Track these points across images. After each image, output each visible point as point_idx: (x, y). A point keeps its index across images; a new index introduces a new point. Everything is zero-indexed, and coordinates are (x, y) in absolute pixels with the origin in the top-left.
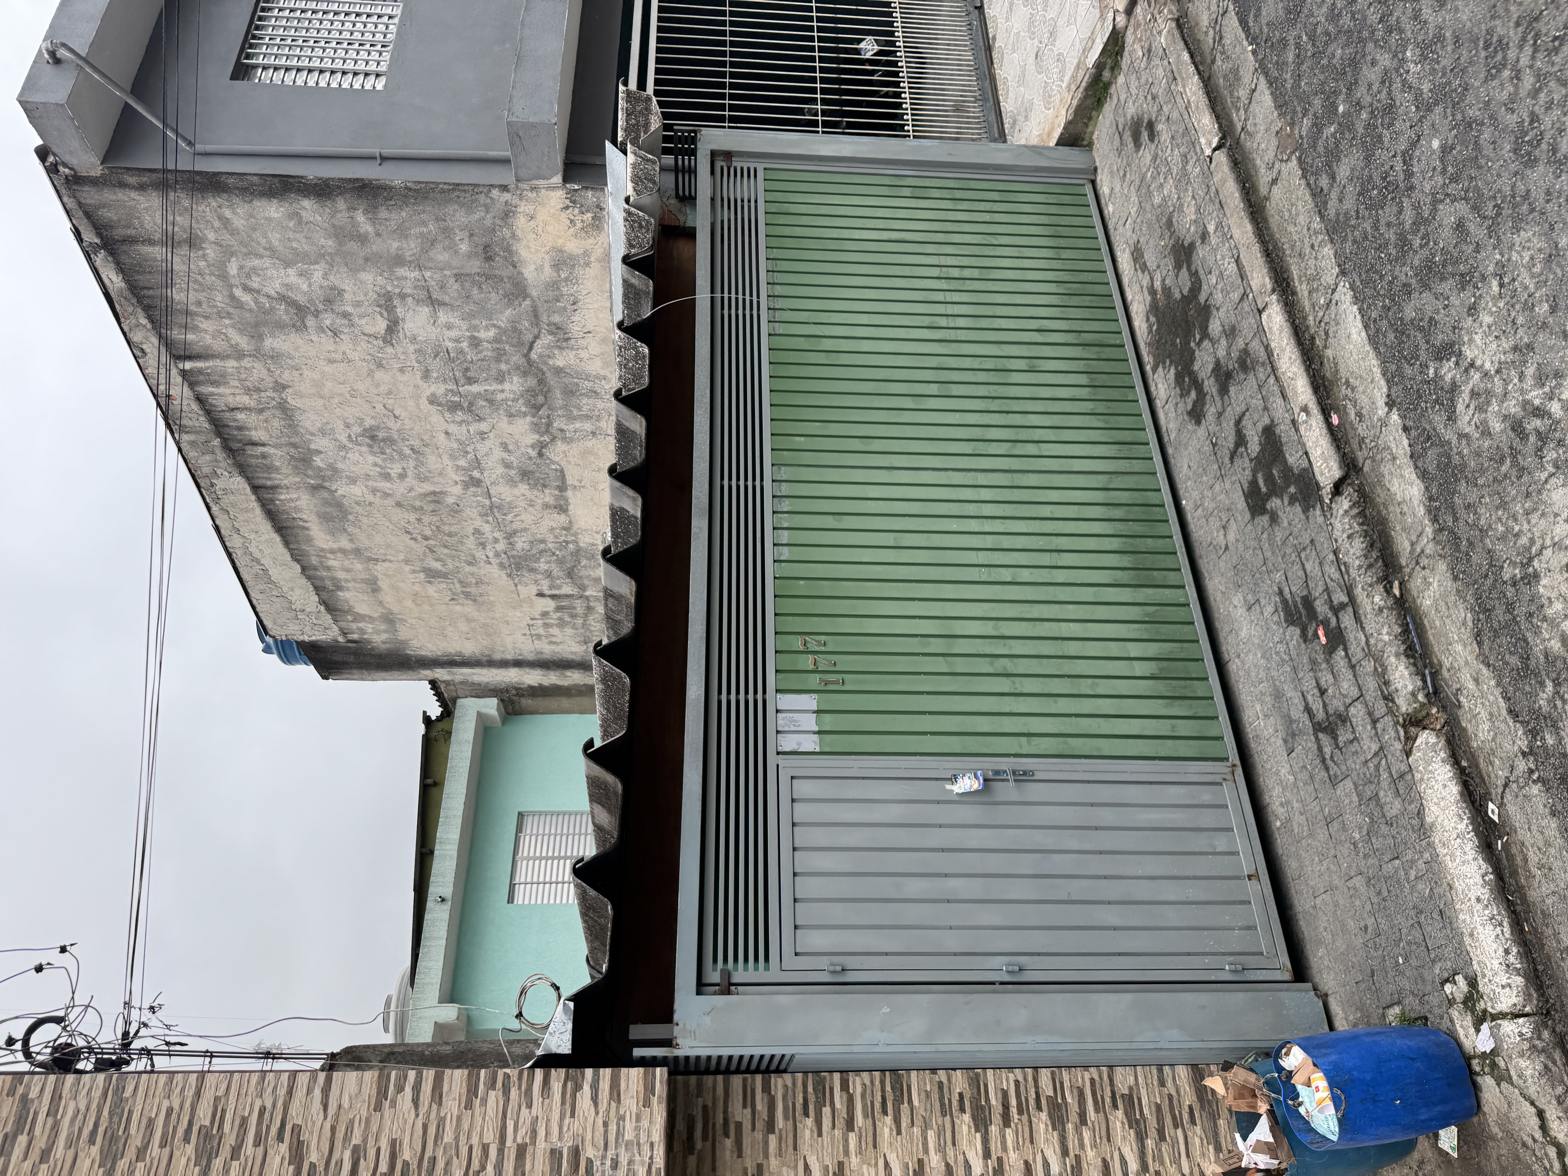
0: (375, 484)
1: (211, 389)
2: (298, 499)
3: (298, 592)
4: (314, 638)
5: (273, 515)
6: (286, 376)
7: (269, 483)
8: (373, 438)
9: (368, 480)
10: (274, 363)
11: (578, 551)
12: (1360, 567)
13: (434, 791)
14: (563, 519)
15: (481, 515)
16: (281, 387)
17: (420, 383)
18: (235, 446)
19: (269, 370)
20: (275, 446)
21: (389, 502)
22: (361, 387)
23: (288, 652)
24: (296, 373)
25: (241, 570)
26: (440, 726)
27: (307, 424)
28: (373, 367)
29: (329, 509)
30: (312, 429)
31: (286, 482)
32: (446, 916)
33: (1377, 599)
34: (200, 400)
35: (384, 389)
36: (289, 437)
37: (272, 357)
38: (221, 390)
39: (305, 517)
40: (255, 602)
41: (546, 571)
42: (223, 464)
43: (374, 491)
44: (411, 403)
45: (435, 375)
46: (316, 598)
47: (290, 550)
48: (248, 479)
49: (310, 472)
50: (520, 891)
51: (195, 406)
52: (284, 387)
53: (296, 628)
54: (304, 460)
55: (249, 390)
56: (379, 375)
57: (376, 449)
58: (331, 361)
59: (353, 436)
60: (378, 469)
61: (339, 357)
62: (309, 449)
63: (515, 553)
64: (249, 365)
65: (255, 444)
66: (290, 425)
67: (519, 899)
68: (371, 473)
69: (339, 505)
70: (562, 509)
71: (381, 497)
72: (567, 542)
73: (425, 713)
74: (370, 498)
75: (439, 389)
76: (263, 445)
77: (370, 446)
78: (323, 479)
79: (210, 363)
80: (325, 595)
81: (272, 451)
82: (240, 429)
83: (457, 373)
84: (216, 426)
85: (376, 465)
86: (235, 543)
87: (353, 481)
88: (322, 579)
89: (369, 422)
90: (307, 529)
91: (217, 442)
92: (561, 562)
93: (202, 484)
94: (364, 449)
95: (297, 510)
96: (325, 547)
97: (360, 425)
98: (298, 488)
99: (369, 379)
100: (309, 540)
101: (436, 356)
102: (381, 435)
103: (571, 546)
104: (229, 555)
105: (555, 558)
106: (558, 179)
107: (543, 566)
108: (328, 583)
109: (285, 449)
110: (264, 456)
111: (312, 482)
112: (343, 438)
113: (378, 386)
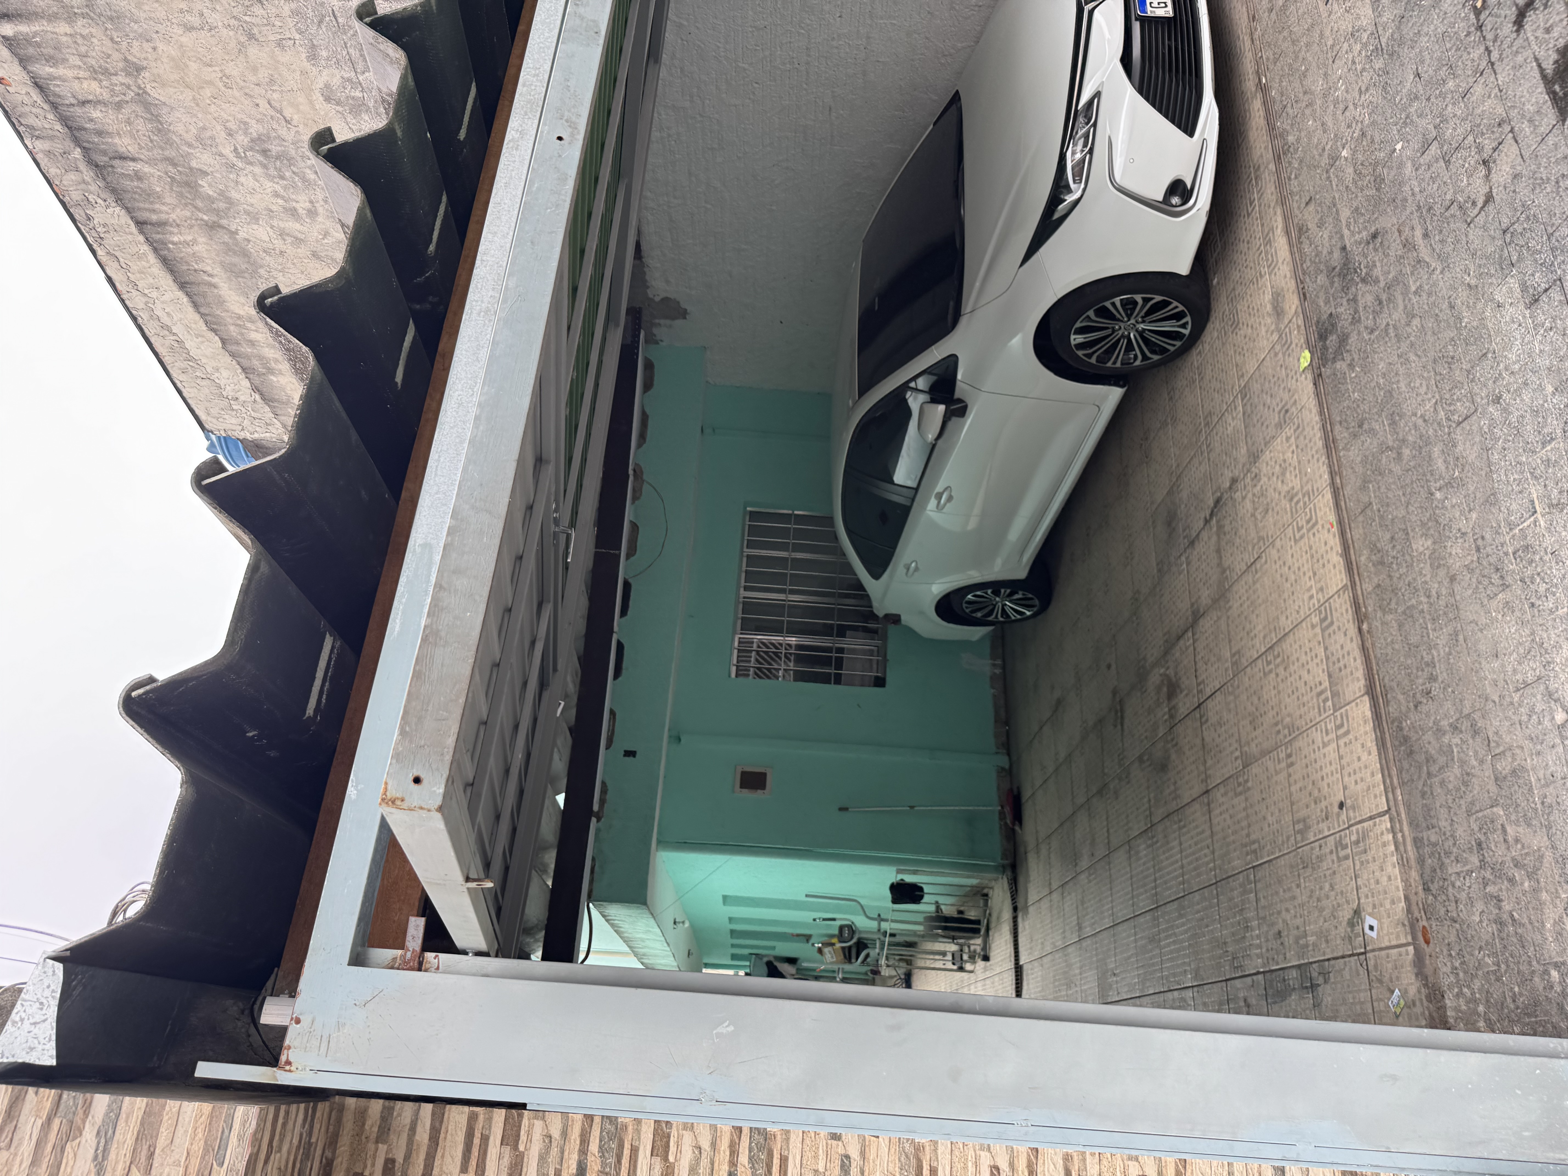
0: (282, 225)
1: (49, 70)
2: (195, 241)
3: (225, 373)
4: (256, 436)
5: (168, 264)
6: (138, 51)
7: (154, 218)
8: (265, 152)
9: (271, 218)
10: (117, 29)
16: (135, 69)
17: (307, 65)
18: (102, 160)
19: (112, 39)
20: (149, 162)
21: (302, 251)
22: (233, 70)
23: (234, 453)
24: (147, 46)
25: (152, 340)
27: (180, 128)
28: (243, 39)
29: (236, 260)
30: (189, 137)
31: (173, 216)
34: (39, 86)
35: (263, 75)
36: (163, 149)
37: (111, 19)
38: (61, 71)
39: (208, 269)
40: (179, 385)
42: (93, 188)
43: (283, 234)
44: (301, 99)
45: (324, 54)
46: (246, 383)
47: (202, 315)
48: (129, 210)
49: (199, 204)
51: (36, 96)
52: (139, 69)
53: (234, 421)
54: (187, 184)
55: (95, 72)
56: (253, 51)
57: (272, 172)
58: (189, 28)
59: (241, 150)
60: (281, 202)
61: (195, 21)
62: (191, 169)
64: (85, 32)
65: (123, 158)
66: (159, 130)
68: (274, 208)
69: (245, 254)
71: (292, 244)
74: (278, 244)
75: (333, 76)
76: (134, 160)
77: (265, 167)
78: (217, 212)
79: (35, 27)
80: (257, 381)
81: (147, 169)
82: (100, 133)
83: (351, 51)
84: (70, 128)
85: (276, 195)
86: (136, 302)
87: (254, 218)
88: (248, 357)
89: (255, 129)
90: (215, 286)
91: (77, 153)
93: (77, 217)
94: (258, 170)
95: (199, 259)
96: (242, 313)
97: (246, 133)
98: (191, 227)
99: (241, 58)
100: (221, 302)
101: (320, 22)
102: (275, 149)
104: (134, 319)
108: (256, 363)
109: (161, 166)
110: (138, 176)
111: (205, 218)
112: (227, 151)
113: (255, 70)
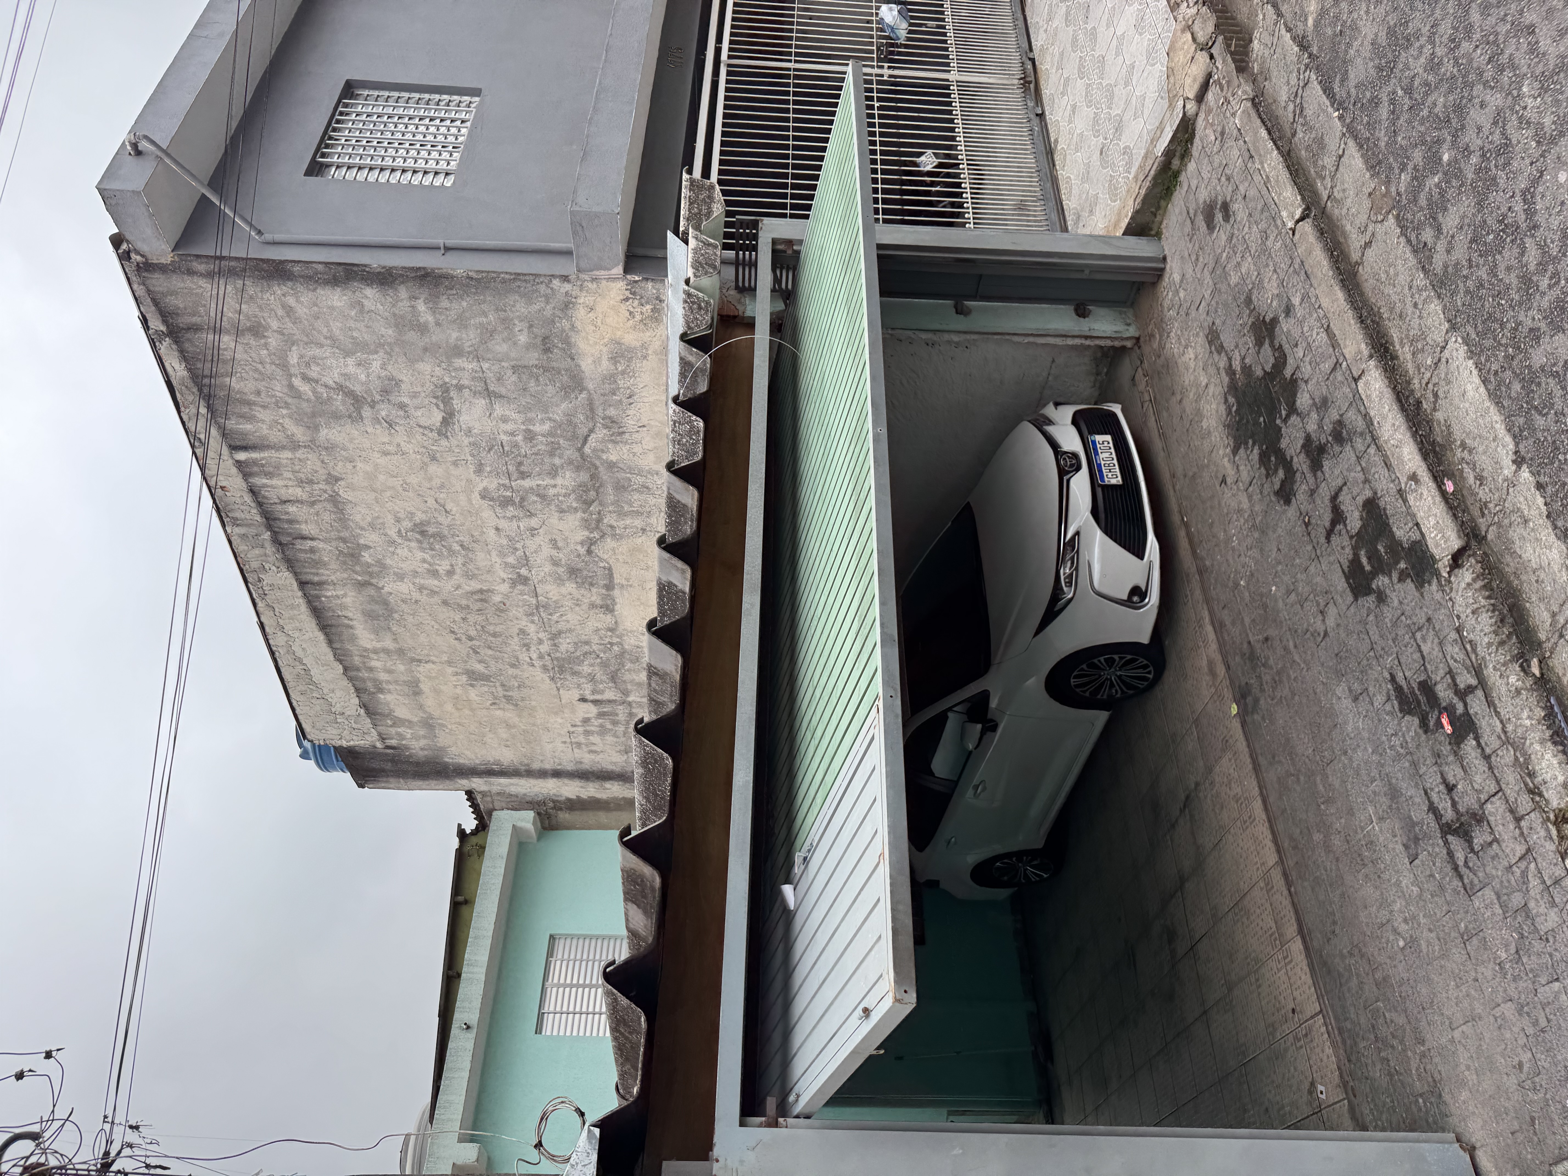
0: (422, 581)
1: (265, 481)
2: (345, 595)
3: (339, 693)
4: (352, 743)
5: (317, 612)
6: (339, 469)
7: (316, 579)
8: (423, 533)
9: (415, 577)
10: (329, 455)
11: (623, 653)
12: (1489, 644)
13: (464, 910)
14: (608, 619)
15: (528, 615)
16: (333, 479)
17: (473, 476)
18: (285, 539)
19: (323, 462)
20: (325, 540)
21: (436, 599)
22: (414, 480)
23: (325, 758)
24: (349, 466)
25: (283, 670)
26: (474, 840)
27: (358, 518)
28: (427, 460)
29: (376, 607)
30: (362, 524)
31: (333, 578)
32: (470, 1045)
33: (1513, 679)
34: (253, 491)
35: (437, 482)
36: (338, 531)
37: (326, 448)
38: (275, 482)
39: (350, 615)
40: (295, 704)
41: (590, 674)
42: (272, 559)
43: (421, 588)
44: (462, 498)
45: (488, 469)
46: (356, 701)
47: (334, 650)
48: (296, 574)
49: (358, 568)
50: (548, 1020)
51: (248, 498)
52: (337, 480)
53: (335, 732)
54: (352, 555)
55: (302, 482)
56: (433, 468)
57: (425, 545)
58: (386, 454)
59: (403, 532)
60: (426, 566)
61: (392, 449)
62: (358, 544)
63: (558, 655)
64: (303, 457)
65: (304, 538)
66: (340, 519)
67: (547, 1030)
68: (419, 570)
69: (386, 603)
70: (608, 608)
71: (427, 595)
72: (612, 644)
73: (459, 825)
74: (416, 595)
75: (492, 484)
76: (312, 539)
77: (419, 542)
78: (371, 574)
79: (265, 454)
80: (365, 698)
81: (321, 545)
82: (291, 522)
83: (510, 467)
84: (267, 519)
85: (424, 561)
86: (278, 640)
87: (401, 577)
88: (363, 680)
89: (419, 517)
90: (351, 627)
91: (267, 535)
92: (605, 665)
93: (250, 580)
94: (413, 544)
95: (343, 607)
96: (369, 646)
97: (411, 520)
98: (345, 585)
99: (422, 472)
100: (353, 639)
101: (490, 450)
102: (431, 530)
103: (615, 648)
104: (272, 653)
105: (599, 660)
106: (619, 270)
107: (586, 669)
108: (370, 685)
109: (334, 544)
110: (312, 550)
111: (360, 578)
112: (392, 533)
113: (430, 479)
